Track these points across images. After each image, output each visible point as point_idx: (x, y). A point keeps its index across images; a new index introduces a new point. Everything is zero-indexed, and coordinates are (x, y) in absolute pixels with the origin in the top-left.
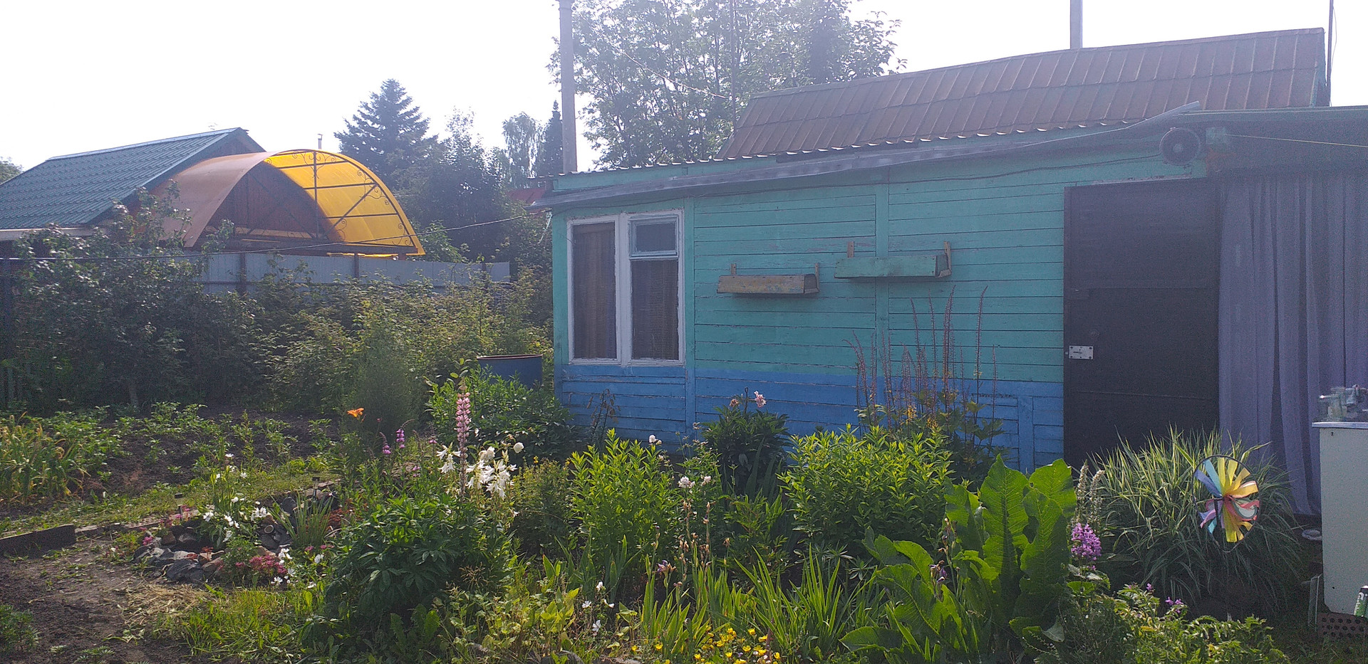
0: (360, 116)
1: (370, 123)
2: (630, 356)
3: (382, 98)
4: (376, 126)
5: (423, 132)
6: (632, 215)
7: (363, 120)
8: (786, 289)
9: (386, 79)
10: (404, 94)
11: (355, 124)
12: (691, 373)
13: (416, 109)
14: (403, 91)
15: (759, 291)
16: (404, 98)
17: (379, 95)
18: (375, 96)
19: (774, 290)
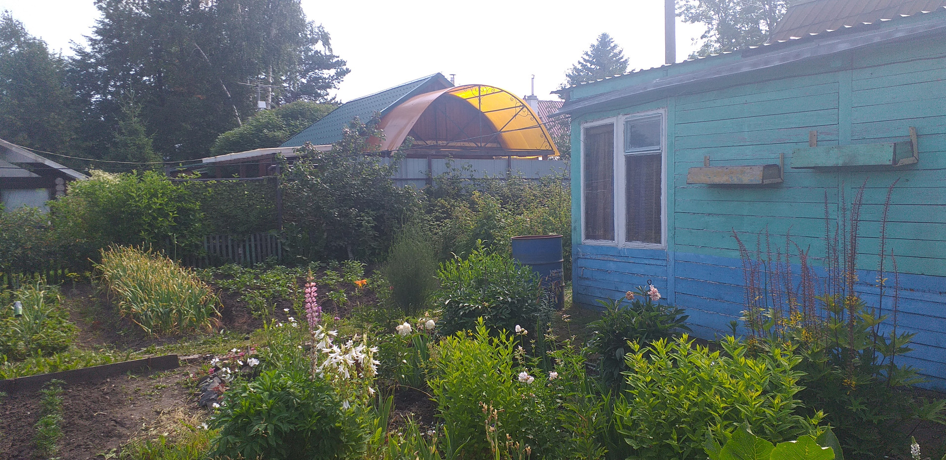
0: (582, 61)
1: (589, 65)
2: (624, 240)
3: (598, 46)
4: (593, 67)
5: (625, 68)
6: (626, 116)
7: (584, 63)
8: (746, 180)
9: (600, 34)
10: (612, 42)
11: (579, 67)
12: (671, 257)
13: (620, 52)
14: (612, 40)
15: (722, 182)
16: (612, 45)
17: (596, 45)
18: (593, 46)
19: (735, 181)
